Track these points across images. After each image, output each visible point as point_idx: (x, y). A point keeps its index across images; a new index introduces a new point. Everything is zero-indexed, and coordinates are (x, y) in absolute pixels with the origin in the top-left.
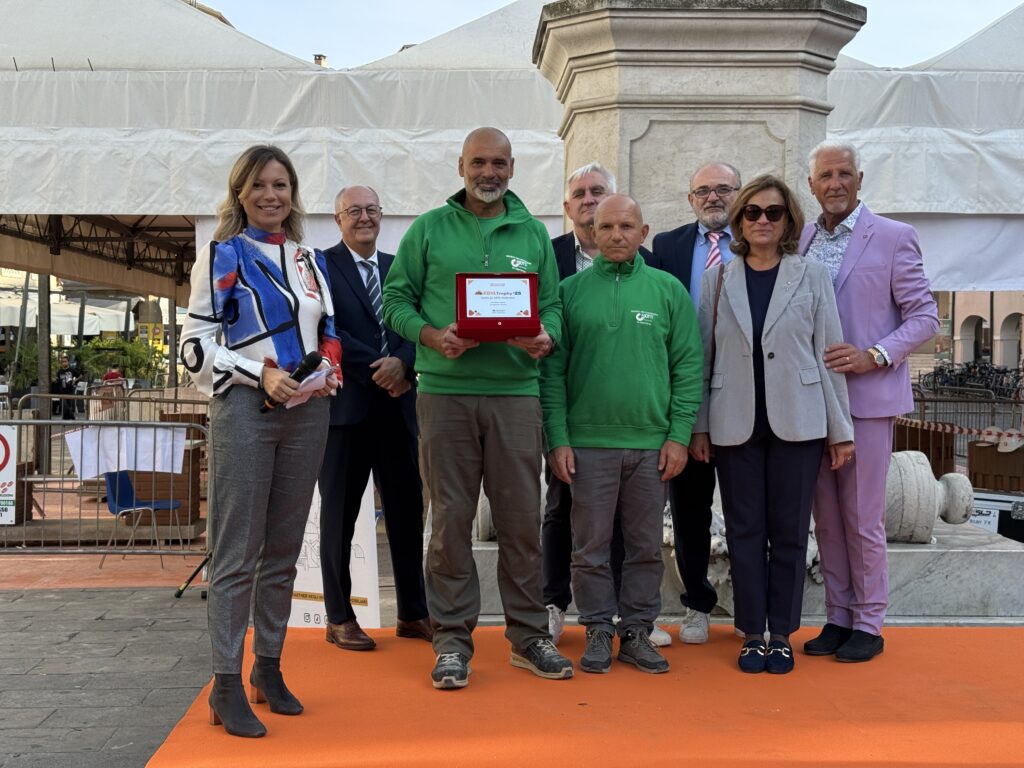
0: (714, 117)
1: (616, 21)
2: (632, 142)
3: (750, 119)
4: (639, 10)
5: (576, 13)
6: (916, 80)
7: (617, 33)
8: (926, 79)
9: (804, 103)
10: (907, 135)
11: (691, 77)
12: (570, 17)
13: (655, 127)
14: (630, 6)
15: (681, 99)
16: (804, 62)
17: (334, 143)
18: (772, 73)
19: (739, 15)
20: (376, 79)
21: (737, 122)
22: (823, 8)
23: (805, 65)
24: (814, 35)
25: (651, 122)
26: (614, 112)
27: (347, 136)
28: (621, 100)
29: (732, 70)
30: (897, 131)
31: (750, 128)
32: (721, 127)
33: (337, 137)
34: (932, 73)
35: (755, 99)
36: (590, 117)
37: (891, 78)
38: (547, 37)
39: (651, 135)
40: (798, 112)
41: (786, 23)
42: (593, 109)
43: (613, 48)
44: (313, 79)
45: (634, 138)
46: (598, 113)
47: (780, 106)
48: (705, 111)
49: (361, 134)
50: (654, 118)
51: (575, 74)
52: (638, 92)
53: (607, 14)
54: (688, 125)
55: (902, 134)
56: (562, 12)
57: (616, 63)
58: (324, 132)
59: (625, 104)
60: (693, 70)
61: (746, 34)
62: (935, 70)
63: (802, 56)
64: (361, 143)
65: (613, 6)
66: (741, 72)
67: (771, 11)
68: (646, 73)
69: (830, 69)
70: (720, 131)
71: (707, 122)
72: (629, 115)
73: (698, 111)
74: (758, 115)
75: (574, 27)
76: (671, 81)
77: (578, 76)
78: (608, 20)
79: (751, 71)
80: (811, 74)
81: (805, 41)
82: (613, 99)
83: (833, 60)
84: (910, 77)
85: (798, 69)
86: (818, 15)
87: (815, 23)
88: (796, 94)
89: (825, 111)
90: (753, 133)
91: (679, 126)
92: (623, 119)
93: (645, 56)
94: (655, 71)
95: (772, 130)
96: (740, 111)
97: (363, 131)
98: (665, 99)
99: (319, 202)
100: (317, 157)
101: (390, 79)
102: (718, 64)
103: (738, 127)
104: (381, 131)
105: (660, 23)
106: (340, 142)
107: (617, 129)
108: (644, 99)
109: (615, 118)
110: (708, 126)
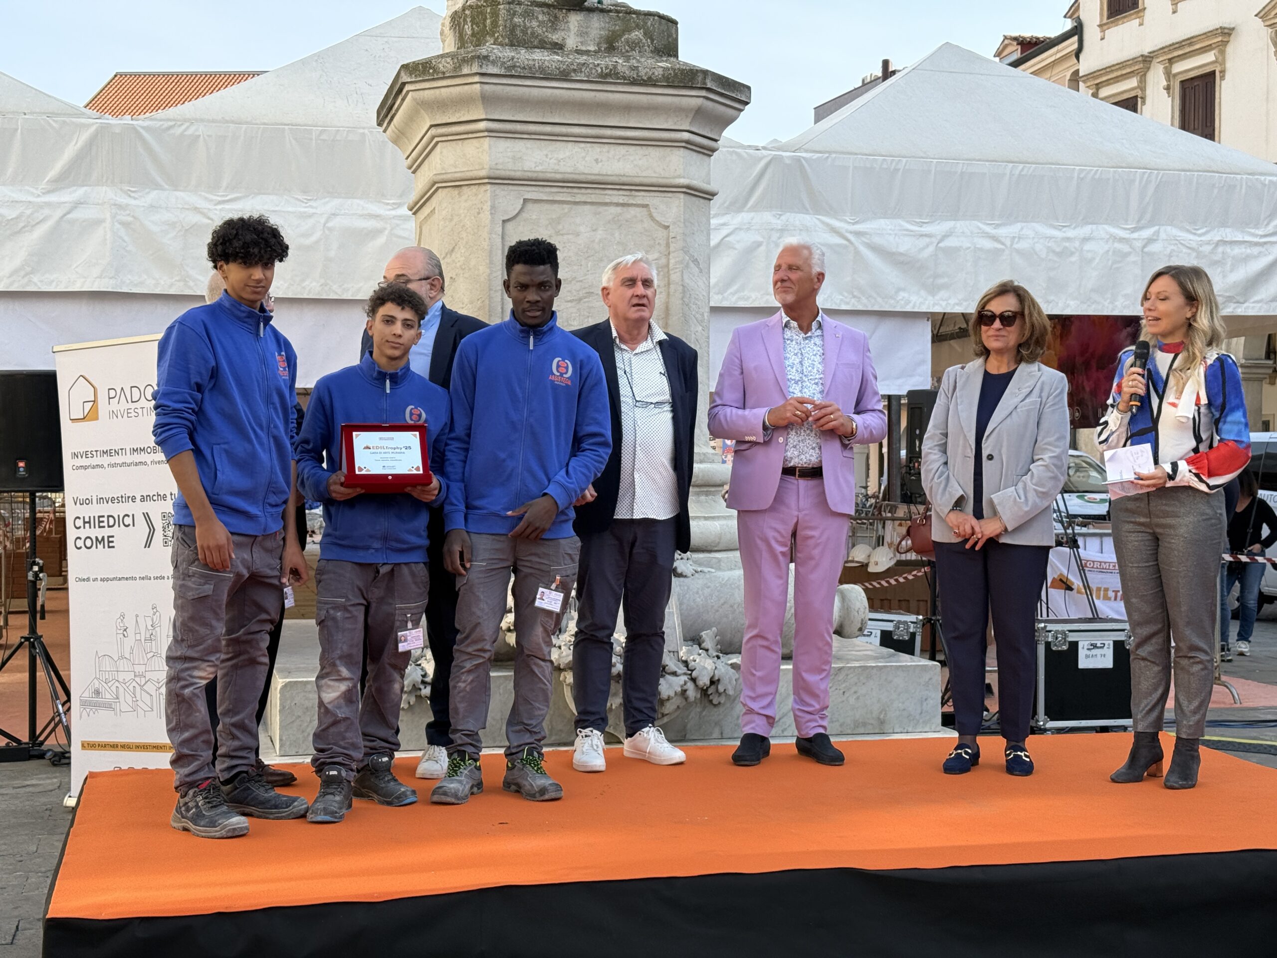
0: (593, 198)
1: (486, 87)
2: (504, 221)
3: (631, 201)
4: (512, 76)
5: (441, 75)
6: (788, 161)
7: (487, 100)
8: (798, 160)
9: (688, 187)
10: (779, 222)
11: (568, 154)
12: (433, 80)
13: (530, 206)
14: (503, 72)
15: (558, 176)
16: (688, 142)
17: (120, 207)
18: (654, 153)
19: (620, 88)
20: (172, 131)
21: (617, 204)
22: (709, 86)
23: (689, 145)
24: (699, 114)
25: (525, 201)
26: (483, 188)
27: (135, 199)
28: (492, 175)
29: (612, 147)
30: (767, 217)
31: (633, 211)
32: (601, 209)
33: (123, 200)
34: (804, 155)
35: (637, 180)
36: (456, 192)
37: (761, 159)
38: (403, 100)
39: (524, 215)
40: (682, 196)
41: (669, 99)
42: (458, 184)
43: (483, 117)
44: (93, 129)
45: (506, 218)
46: (465, 188)
47: (664, 188)
48: (583, 191)
49: (153, 196)
50: (528, 196)
51: (437, 143)
52: (510, 166)
53: (477, 79)
54: (565, 206)
55: (774, 221)
56: (424, 74)
57: (486, 134)
58: (106, 193)
59: (497, 180)
60: (570, 145)
61: (627, 109)
62: (806, 151)
63: (686, 136)
64: (153, 208)
65: (484, 71)
66: (622, 150)
67: (655, 86)
68: (520, 146)
69: (713, 150)
70: (599, 213)
71: (585, 203)
72: (500, 191)
73: (575, 191)
74: (641, 198)
75: (437, 91)
76: (547, 156)
77: (440, 145)
78: (478, 86)
79: (632, 149)
80: (695, 154)
81: (689, 120)
82: (483, 173)
83: (716, 141)
84: (782, 157)
85: (682, 149)
86: (703, 93)
87: (700, 101)
88: (679, 177)
89: (708, 195)
90: (635, 216)
91: (556, 207)
92: (494, 197)
93: (519, 127)
94: (529, 144)
95: (655, 215)
96: (621, 192)
97: (155, 192)
98: (541, 176)
99: (100, 277)
100: (99, 222)
101: (189, 132)
102: (597, 140)
103: (619, 209)
104: (178, 193)
105: (535, 92)
106: (127, 205)
107: (487, 207)
108: (518, 174)
109: (485, 193)
110: (587, 208)
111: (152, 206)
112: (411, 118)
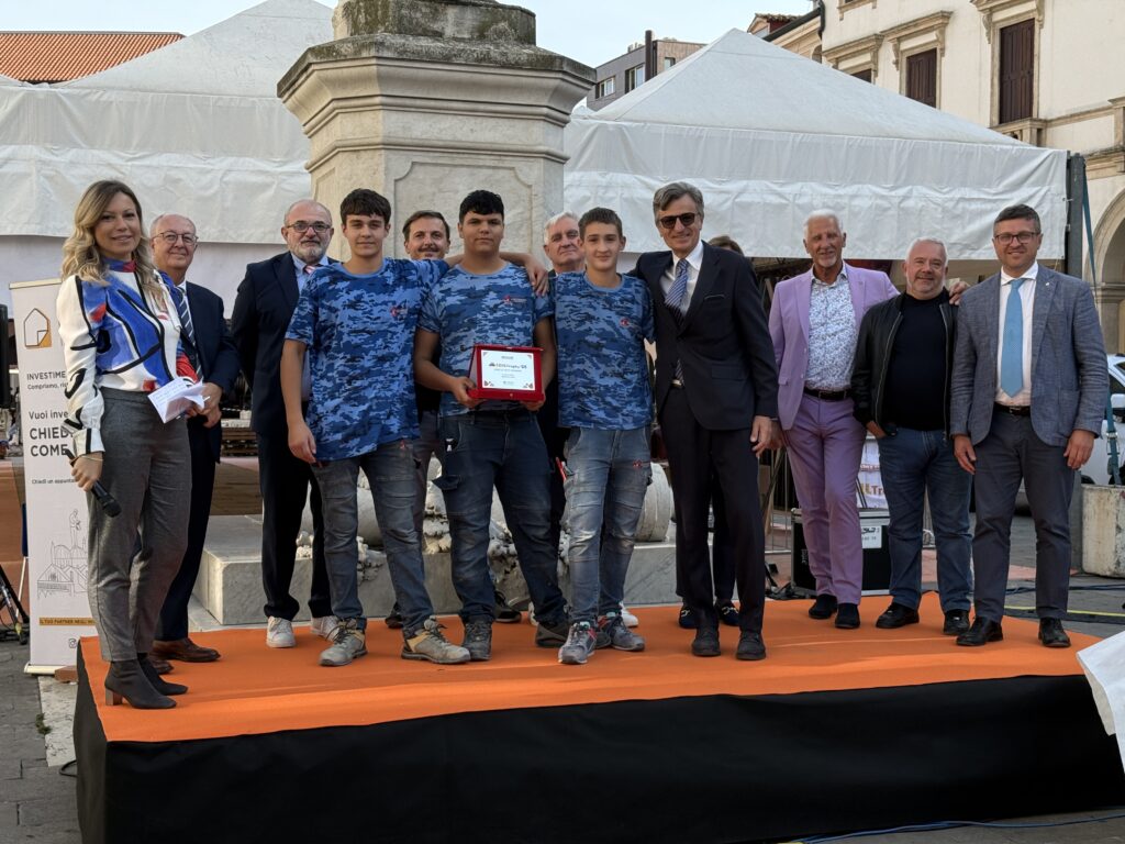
0: (470, 162)
1: (382, 68)
2: (396, 181)
3: (501, 165)
4: (403, 60)
5: (342, 58)
6: (611, 129)
7: (382, 79)
8: (620, 128)
9: (548, 153)
10: (604, 180)
11: (448, 125)
12: (336, 61)
13: (417, 168)
14: (396, 56)
15: (441, 143)
16: (547, 116)
17: (43, 162)
18: (520, 125)
19: (492, 71)
20: (89, 98)
21: (489, 167)
22: (565, 69)
23: (547, 119)
24: (556, 93)
25: (413, 163)
26: (378, 153)
27: (57, 156)
28: (386, 142)
29: (485, 120)
30: (595, 175)
31: (501, 173)
32: (476, 171)
33: (47, 156)
34: (623, 123)
35: (506, 147)
36: (354, 156)
37: (588, 127)
38: (308, 77)
39: (412, 176)
40: (542, 160)
41: (533, 80)
42: (356, 149)
43: (378, 93)
44: (21, 95)
45: (398, 177)
46: (363, 153)
47: (527, 154)
48: (461, 156)
49: (72, 154)
50: (415, 160)
51: (337, 114)
52: (400, 134)
53: (374, 61)
54: (446, 168)
55: (599, 179)
56: (328, 55)
57: (380, 107)
58: (32, 151)
59: (390, 146)
60: (450, 117)
61: (498, 88)
62: (626, 120)
63: (545, 110)
65: (380, 55)
66: (492, 122)
67: (521, 69)
68: (409, 118)
69: (566, 122)
70: (473, 175)
71: (463, 166)
72: (393, 156)
73: (455, 155)
74: (508, 162)
75: (339, 71)
76: (431, 126)
77: (340, 116)
78: (375, 68)
79: (501, 121)
80: (551, 126)
81: (548, 97)
82: (378, 140)
83: (567, 114)
84: (606, 126)
85: (542, 122)
86: (560, 76)
87: (557, 82)
88: (540, 144)
89: (562, 160)
90: (503, 177)
91: (438, 169)
92: (388, 160)
93: (408, 102)
94: (416, 116)
95: (521, 176)
96: (492, 157)
97: (75, 150)
98: (427, 143)
99: (28, 223)
100: (27, 175)
101: (105, 98)
102: (473, 113)
103: (490, 172)
104: (95, 152)
105: (422, 73)
106: (50, 161)
107: (382, 168)
108: (408, 141)
109: (380, 157)
110: (464, 169)
111: (72, 162)
112: (315, 92)
